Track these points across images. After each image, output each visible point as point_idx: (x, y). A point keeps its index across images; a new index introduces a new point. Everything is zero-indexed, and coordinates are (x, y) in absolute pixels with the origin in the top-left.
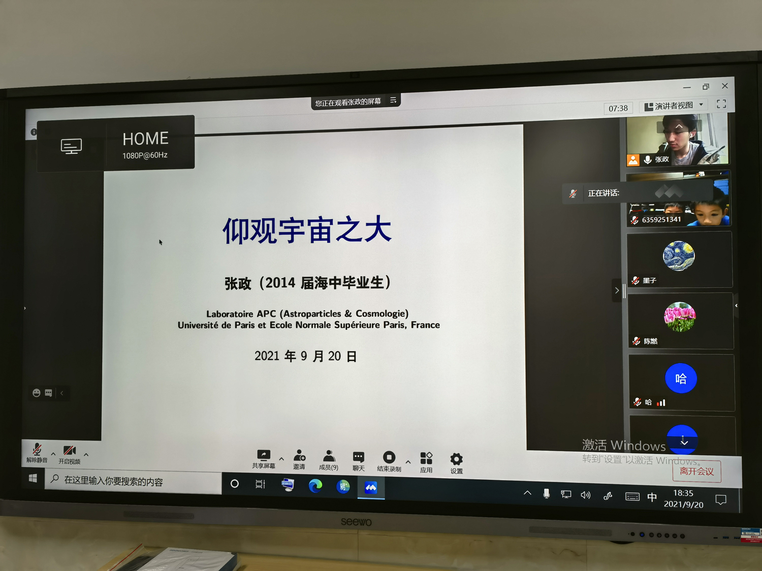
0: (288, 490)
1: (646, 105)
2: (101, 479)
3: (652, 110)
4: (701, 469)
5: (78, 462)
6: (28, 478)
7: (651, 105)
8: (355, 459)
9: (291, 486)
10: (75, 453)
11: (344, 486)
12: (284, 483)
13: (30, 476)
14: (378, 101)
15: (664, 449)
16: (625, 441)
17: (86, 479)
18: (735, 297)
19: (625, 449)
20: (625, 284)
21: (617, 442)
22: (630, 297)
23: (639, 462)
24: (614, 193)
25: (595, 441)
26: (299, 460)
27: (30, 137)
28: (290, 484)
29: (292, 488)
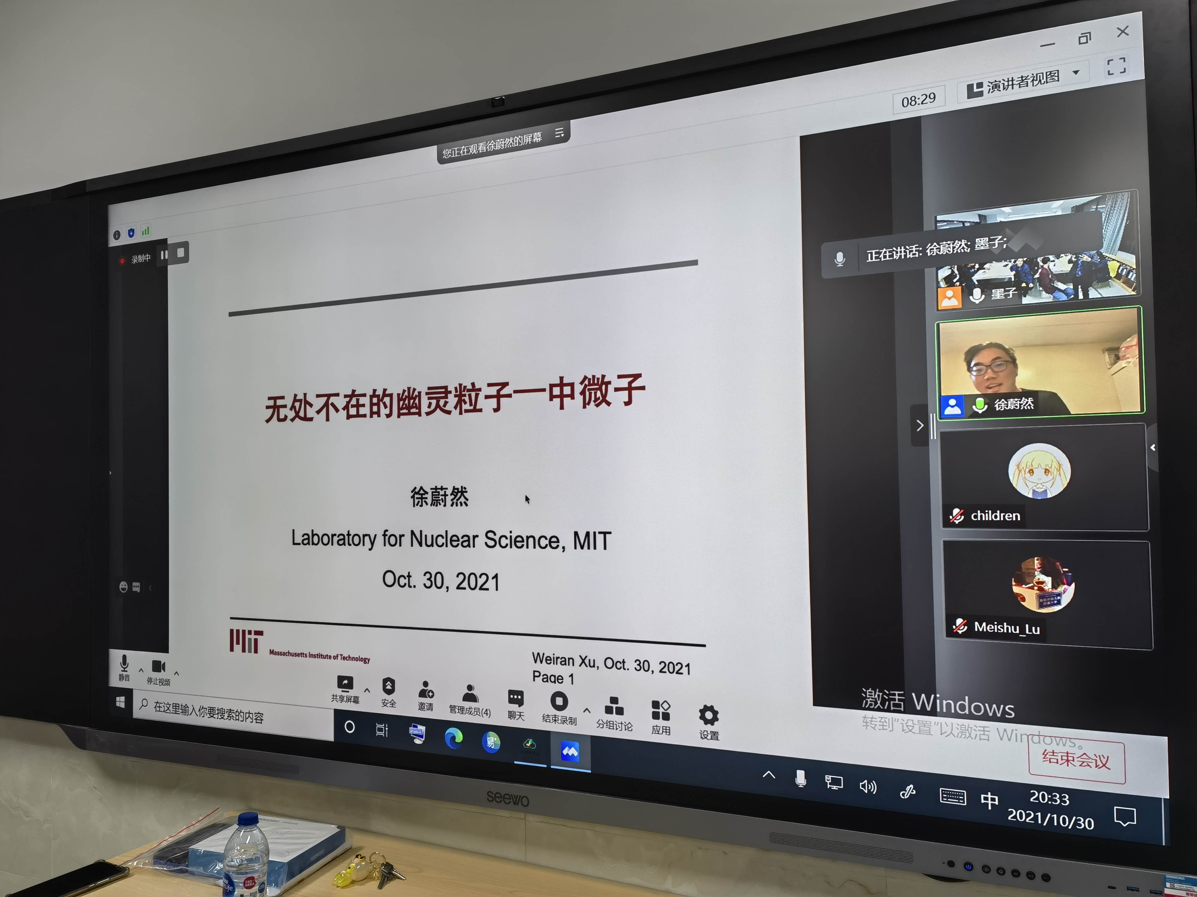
0: (418, 741)
1: (970, 87)
2: (194, 709)
3: (981, 94)
4: (1084, 756)
5: (167, 682)
6: (115, 701)
7: (980, 85)
8: (511, 701)
9: (422, 736)
10: (164, 671)
11: (493, 741)
12: (412, 730)
13: (118, 699)
14: (537, 137)
15: (1011, 715)
16: (938, 696)
17: (177, 708)
18: (1150, 432)
19: (938, 710)
20: (935, 414)
21: (923, 696)
22: (945, 437)
23: (965, 735)
24: (913, 252)
25: (885, 693)
26: (427, 697)
27: (113, 243)
28: (420, 733)
29: (423, 739)
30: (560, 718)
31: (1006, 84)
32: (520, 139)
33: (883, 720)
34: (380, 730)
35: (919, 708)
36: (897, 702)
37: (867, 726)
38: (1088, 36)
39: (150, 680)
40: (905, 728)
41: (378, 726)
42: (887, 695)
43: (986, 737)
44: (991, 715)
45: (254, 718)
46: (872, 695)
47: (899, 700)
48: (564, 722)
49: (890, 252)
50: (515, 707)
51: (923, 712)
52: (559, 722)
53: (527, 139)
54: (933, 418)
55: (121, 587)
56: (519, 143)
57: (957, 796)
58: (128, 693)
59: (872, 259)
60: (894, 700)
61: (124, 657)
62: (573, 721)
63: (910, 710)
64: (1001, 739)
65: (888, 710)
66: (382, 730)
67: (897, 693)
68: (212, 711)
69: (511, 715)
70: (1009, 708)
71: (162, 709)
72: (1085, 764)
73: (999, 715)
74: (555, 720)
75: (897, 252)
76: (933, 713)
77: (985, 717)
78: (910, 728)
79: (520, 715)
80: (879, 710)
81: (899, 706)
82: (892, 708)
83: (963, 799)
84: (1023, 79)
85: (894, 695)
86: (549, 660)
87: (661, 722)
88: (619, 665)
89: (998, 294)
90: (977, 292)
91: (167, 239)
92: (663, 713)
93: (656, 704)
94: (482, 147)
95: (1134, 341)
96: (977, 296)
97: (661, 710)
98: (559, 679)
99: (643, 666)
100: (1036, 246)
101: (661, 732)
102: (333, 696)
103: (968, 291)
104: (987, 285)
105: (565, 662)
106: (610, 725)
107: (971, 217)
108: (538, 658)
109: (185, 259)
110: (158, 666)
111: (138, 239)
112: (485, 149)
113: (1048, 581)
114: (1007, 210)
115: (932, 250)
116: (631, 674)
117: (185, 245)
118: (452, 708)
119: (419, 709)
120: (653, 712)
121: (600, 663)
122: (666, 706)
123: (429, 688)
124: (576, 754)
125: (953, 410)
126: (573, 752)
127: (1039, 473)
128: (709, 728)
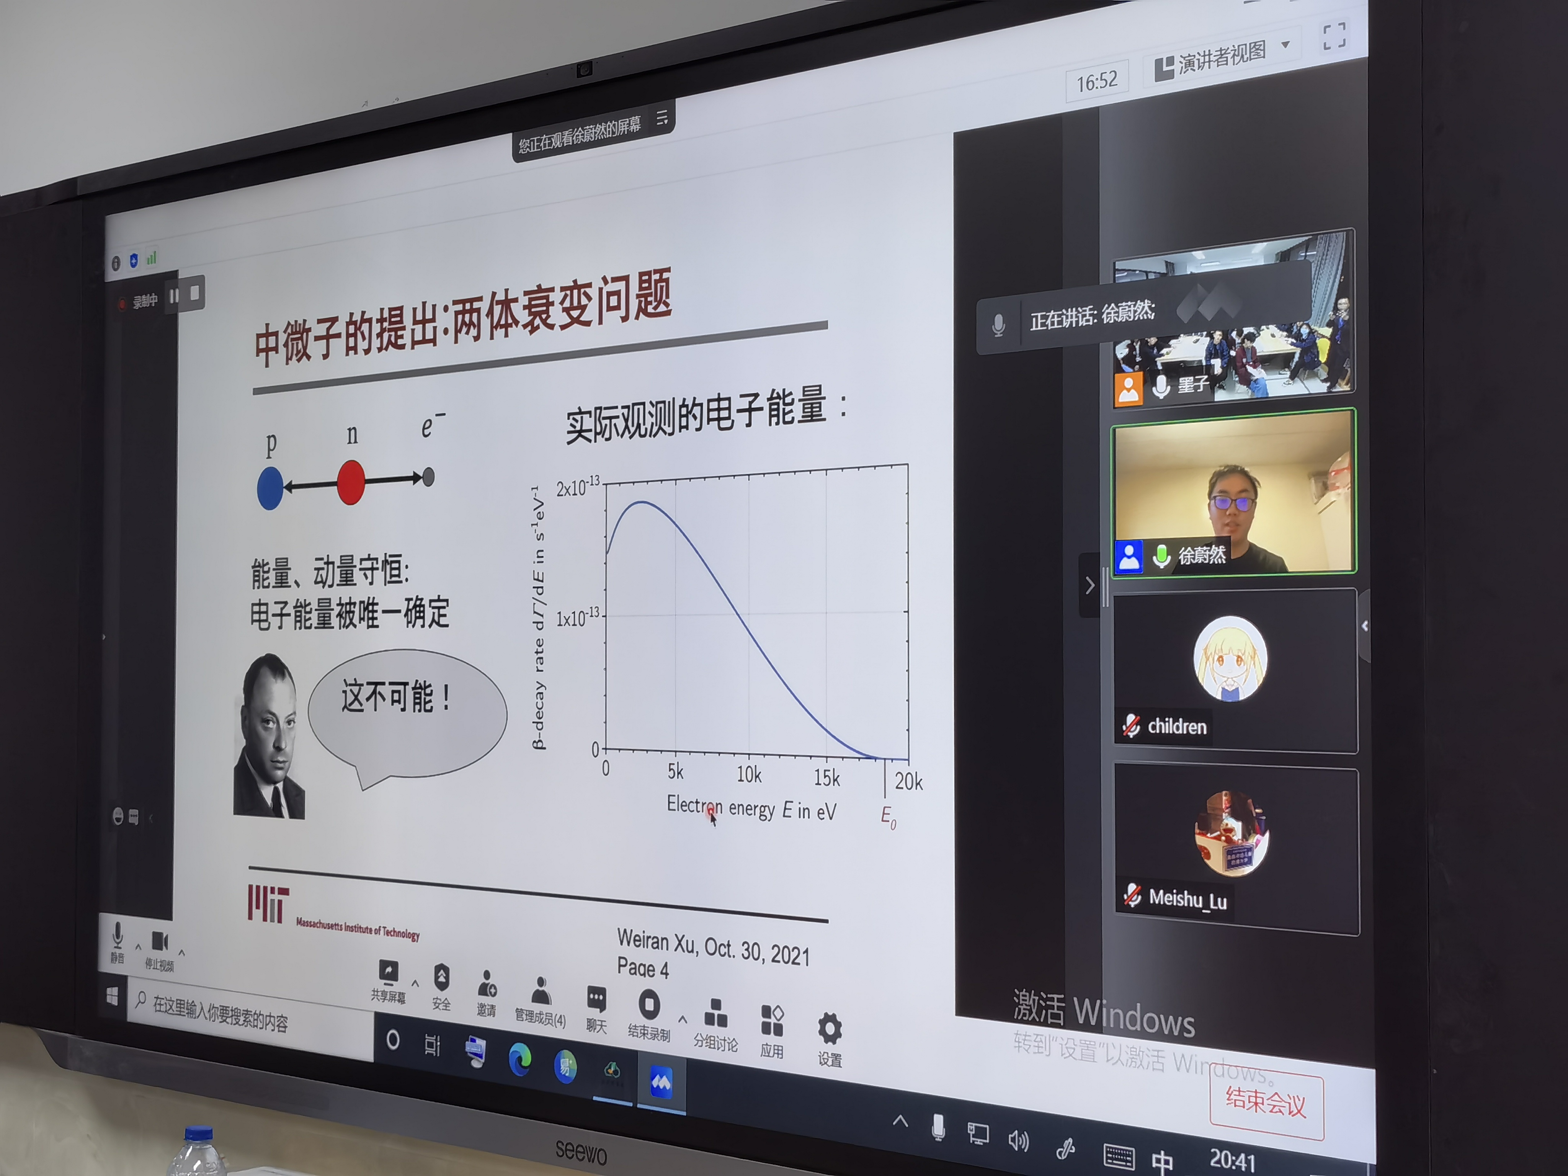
0: (477, 1064)
1: (1159, 62)
2: (202, 1007)
3: (1170, 75)
4: (1276, 1098)
5: (170, 966)
6: (106, 995)
7: (1171, 61)
8: (591, 1003)
9: (480, 1056)
10: (167, 948)
11: (567, 1064)
12: (470, 1047)
13: (109, 990)
14: (635, 122)
15: (1190, 1032)
16: (1104, 1002)
17: (182, 1006)
18: (1362, 601)
19: (1104, 1024)
20: (1108, 568)
21: (1087, 1001)
22: (1119, 602)
23: (1135, 1062)
24: (1087, 316)
25: (1041, 998)
26: (487, 995)
27: (112, 276)
28: (478, 1051)
29: (483, 1061)
30: (650, 1030)
31: (1202, 60)
32: (614, 125)
33: (1038, 1039)
34: (430, 1045)
35: (1081, 1021)
36: (1056, 1011)
37: (1019, 1047)
39: (149, 963)
40: (1065, 1050)
41: (429, 1039)
42: (1045, 1000)
43: (1160, 1066)
44: (1166, 1032)
45: (277, 1024)
46: (1026, 999)
47: (1059, 1008)
48: (654, 1036)
49: (1059, 316)
50: (595, 1013)
51: (1086, 1027)
52: (649, 1036)
53: (622, 126)
54: (1106, 573)
55: (115, 816)
56: (613, 133)
57: (1123, 1156)
58: (121, 982)
59: (1037, 326)
60: (1052, 1007)
61: (118, 926)
62: (665, 1035)
63: (1071, 1023)
64: (1178, 1070)
65: (1045, 1024)
66: (432, 1046)
67: (1056, 996)
68: (224, 1012)
69: (594, 1025)
70: (1189, 1023)
71: (163, 1008)
72: (1276, 1109)
73: (1176, 1033)
74: (644, 1034)
75: (1067, 318)
76: (1098, 1029)
77: (1160, 1036)
78: (1071, 1051)
79: (602, 1026)
80: (1033, 1022)
81: (1057, 1016)
82: (1050, 1021)
83: (1131, 1162)
84: (1222, 53)
85: (1052, 999)
86: (638, 941)
87: (772, 1039)
88: (721, 949)
89: (1186, 384)
90: (1162, 380)
91: (177, 271)
92: (775, 1024)
93: (766, 1011)
94: (569, 137)
95: (1344, 462)
96: (1162, 387)
97: (773, 1020)
98: (649, 971)
99: (751, 951)
100: (1232, 313)
101: (771, 1054)
102: (374, 991)
103: (1150, 381)
104: (1175, 371)
105: (658, 943)
106: (710, 1042)
107: (1155, 265)
108: (625, 937)
109: (200, 304)
110: (159, 941)
111: (143, 270)
112: (571, 141)
113: (1237, 826)
114: (1199, 254)
115: (1114, 314)
116: (738, 964)
117: (200, 281)
118: (519, 1012)
119: (479, 1014)
120: (764, 1024)
121: (700, 947)
122: (778, 1013)
123: (491, 981)
124: (668, 1086)
125: (1129, 564)
126: (663, 1082)
127: (1230, 659)
128: (830, 1048)
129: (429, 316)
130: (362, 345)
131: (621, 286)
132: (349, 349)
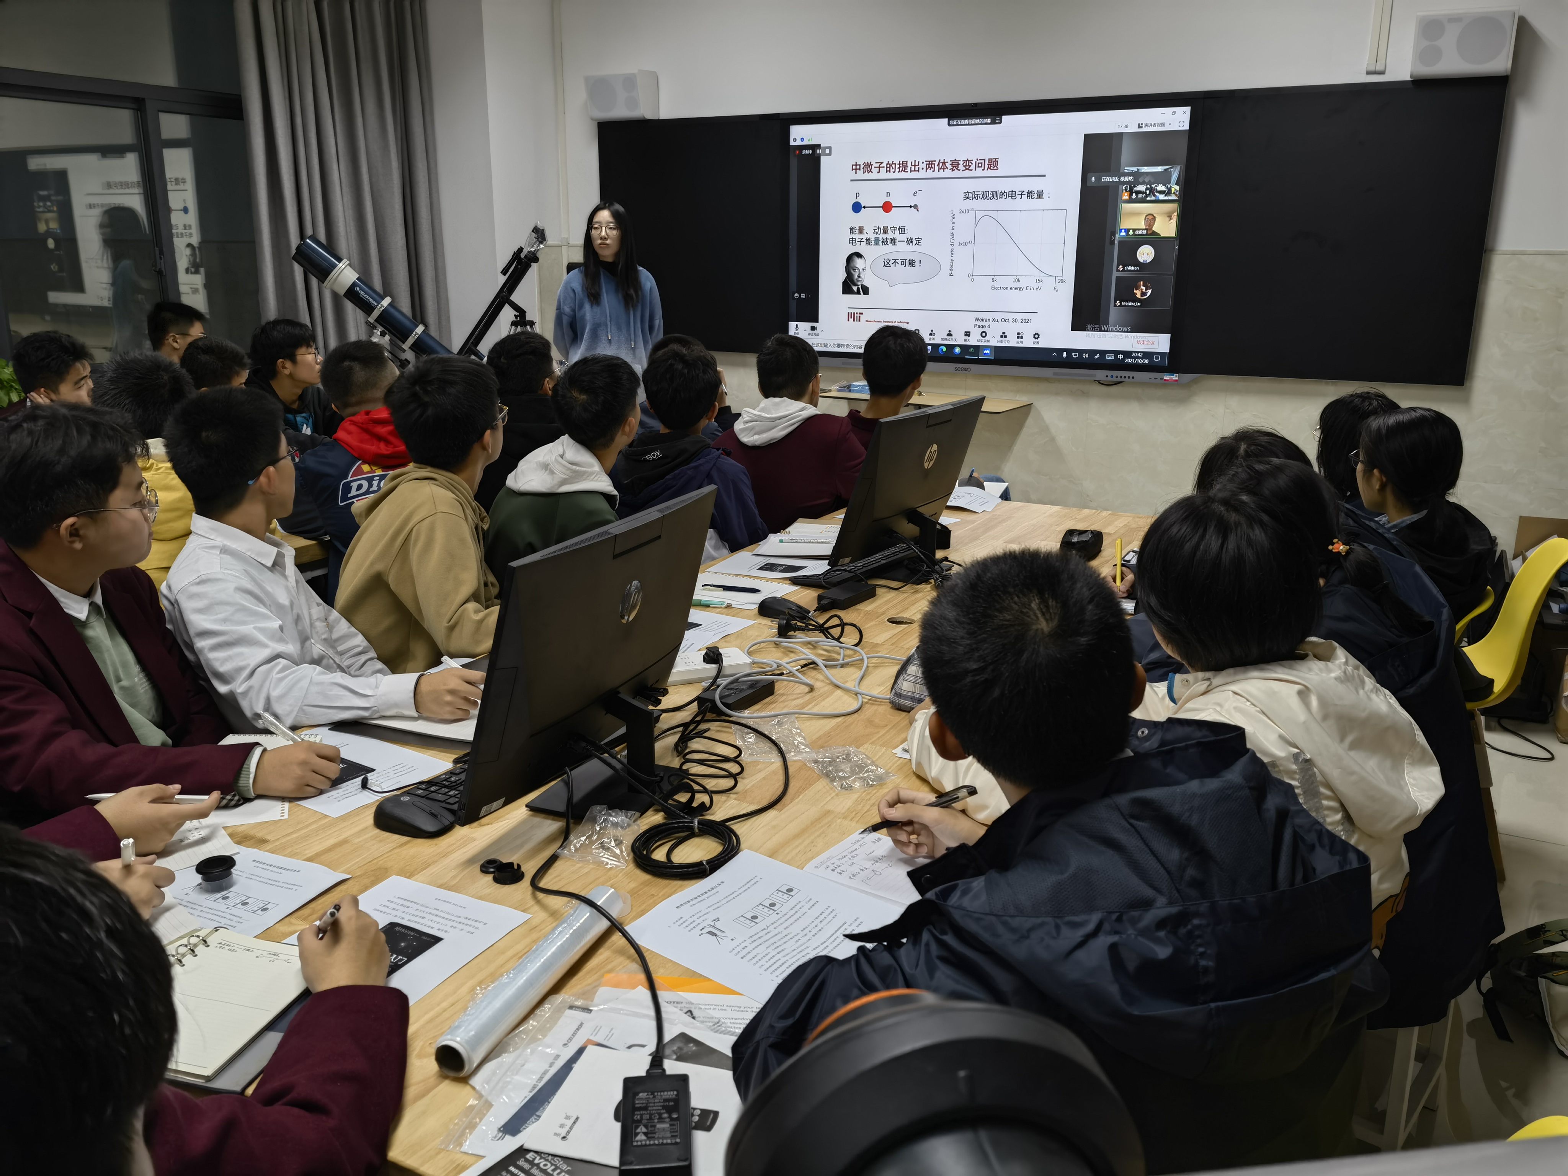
1: (1140, 124)
2: (830, 345)
3: (1142, 127)
4: (1149, 341)
5: (818, 335)
8: (965, 335)
10: (817, 330)
11: (957, 350)
14: (989, 120)
15: (1129, 330)
16: (1109, 325)
18: (1177, 242)
19: (1109, 330)
20: (1117, 234)
21: (1105, 326)
22: (1119, 242)
23: (1116, 337)
24: (1116, 179)
25: (1093, 326)
26: (933, 335)
27: (792, 143)
31: (1149, 125)
33: (1092, 334)
35: (1103, 329)
36: (1097, 328)
37: (1086, 336)
38: (1174, 112)
39: (809, 334)
40: (1098, 336)
43: (1122, 338)
46: (1089, 326)
48: (985, 342)
49: (1109, 178)
50: (966, 338)
51: (1104, 331)
53: (985, 121)
54: (1117, 236)
55: (795, 296)
56: (982, 122)
57: (1111, 356)
59: (1103, 180)
61: (797, 325)
62: (988, 341)
63: (1100, 330)
64: (1126, 338)
68: (839, 345)
69: (965, 340)
70: (1129, 328)
72: (1148, 344)
73: (1126, 330)
74: (982, 341)
75: (1111, 179)
76: (1107, 331)
77: (1122, 332)
78: (1100, 336)
79: (968, 340)
80: (1091, 331)
82: (1095, 330)
83: (1113, 357)
84: (1155, 124)
85: (1096, 326)
86: (981, 320)
87: (1020, 340)
88: (1007, 321)
89: (1140, 196)
90: (1134, 194)
91: (820, 144)
92: (1021, 336)
93: (1018, 334)
94: (966, 121)
95: (1176, 214)
96: (1134, 196)
98: (984, 327)
99: (1015, 321)
100: (1152, 181)
101: (1019, 343)
103: (1131, 194)
104: (1138, 193)
105: (987, 320)
106: (1002, 342)
107: (1135, 169)
108: (976, 319)
109: (830, 154)
110: (813, 328)
111: (805, 143)
112: (967, 123)
113: (1144, 288)
114: (1145, 168)
115: (1122, 179)
116: (1011, 324)
117: (830, 148)
118: (942, 339)
120: (1017, 337)
121: (999, 320)
122: (1022, 334)
123: (933, 332)
125: (1123, 233)
126: (988, 352)
127: (1146, 254)
128: (1036, 340)
129: (917, 164)
130: (892, 170)
131: (983, 161)
132: (887, 171)
